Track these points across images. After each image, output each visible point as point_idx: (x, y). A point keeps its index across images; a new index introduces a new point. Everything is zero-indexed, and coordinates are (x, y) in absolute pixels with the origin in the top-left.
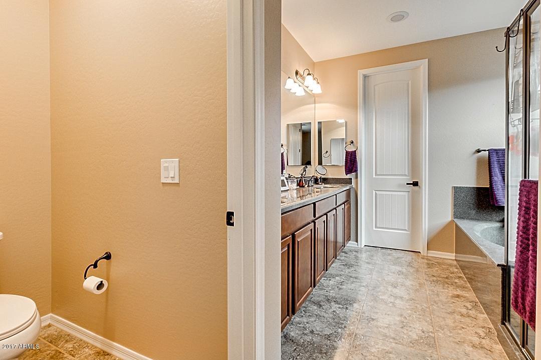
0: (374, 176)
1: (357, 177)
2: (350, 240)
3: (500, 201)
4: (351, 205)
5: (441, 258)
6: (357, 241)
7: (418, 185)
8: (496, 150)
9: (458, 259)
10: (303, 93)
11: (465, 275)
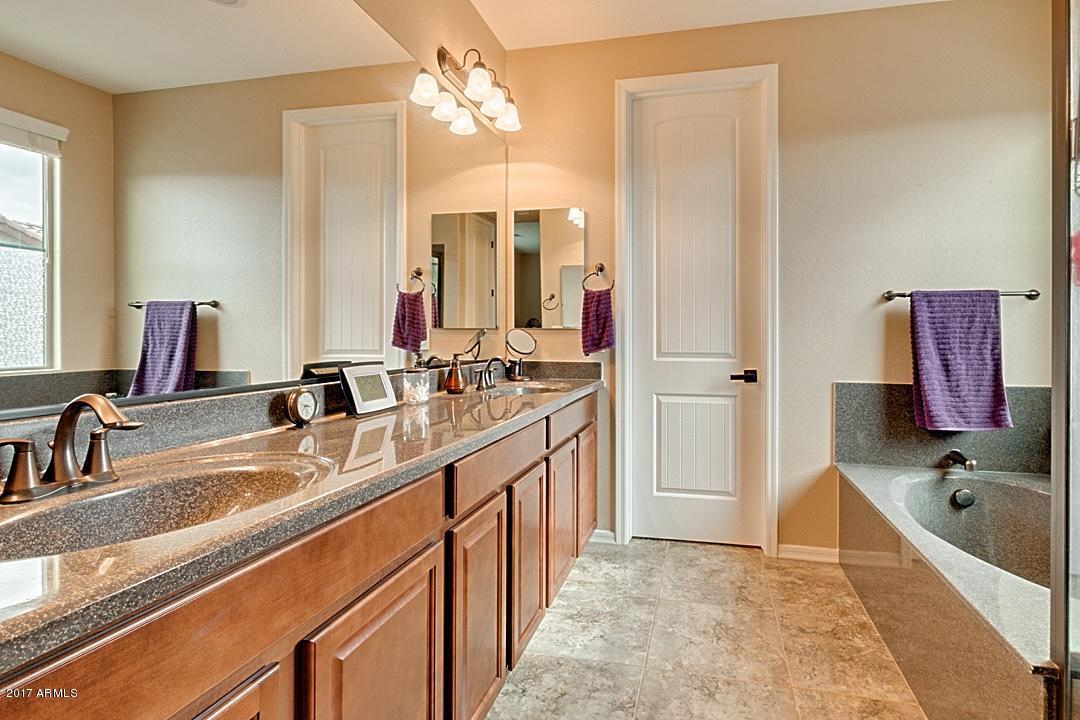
0: (655, 358)
1: (612, 361)
2: (595, 528)
3: (938, 419)
4: (599, 436)
5: (808, 562)
6: (613, 529)
7: (756, 381)
8: (927, 295)
9: (846, 561)
10: (473, 130)
11: (872, 616)
